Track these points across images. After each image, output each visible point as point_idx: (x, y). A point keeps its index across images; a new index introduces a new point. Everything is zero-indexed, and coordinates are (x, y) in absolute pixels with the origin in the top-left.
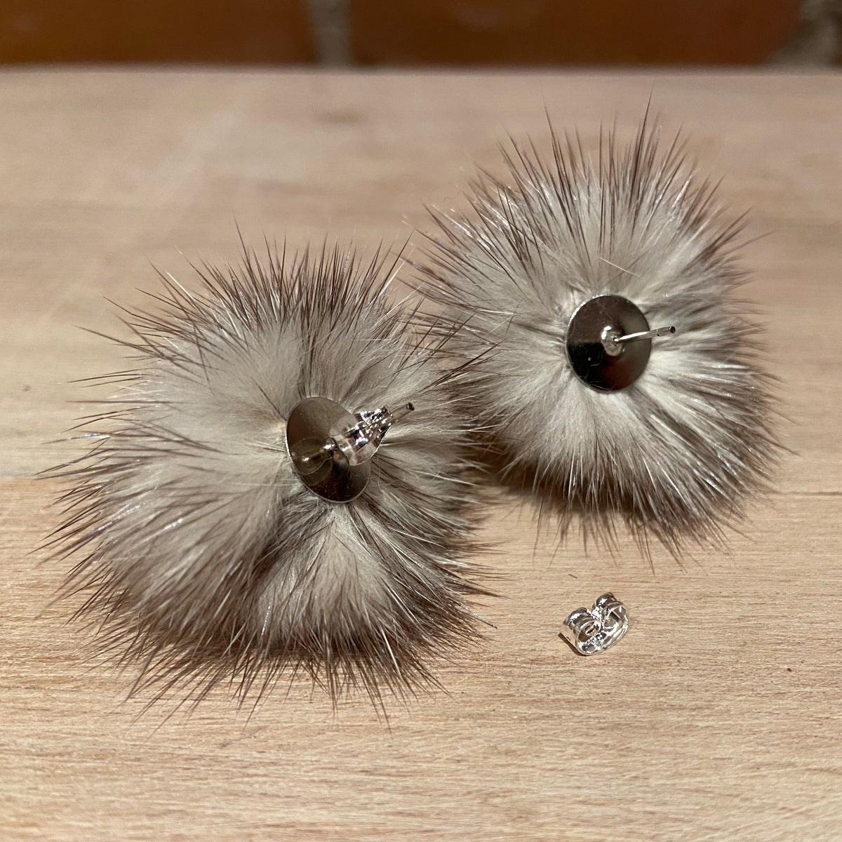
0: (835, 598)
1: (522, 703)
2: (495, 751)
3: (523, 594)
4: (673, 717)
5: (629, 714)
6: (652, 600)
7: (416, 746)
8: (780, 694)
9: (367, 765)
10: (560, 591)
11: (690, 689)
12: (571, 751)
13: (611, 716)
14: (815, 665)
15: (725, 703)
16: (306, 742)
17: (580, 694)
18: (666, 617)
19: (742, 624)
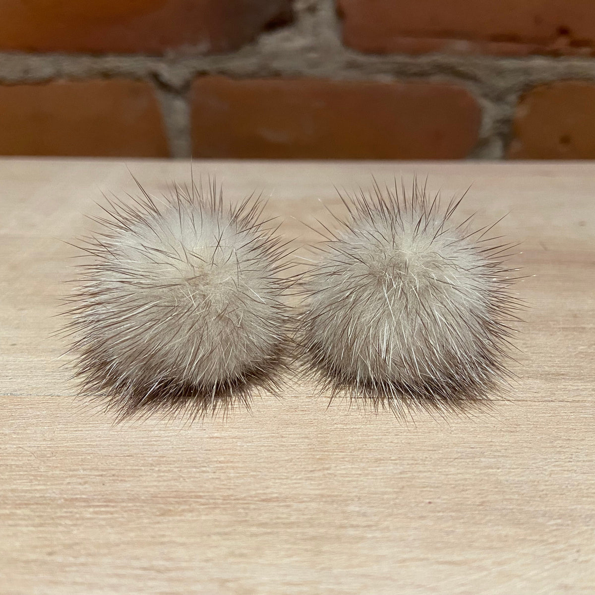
0: (462, 460)
1: (253, 525)
2: (232, 554)
3: (262, 460)
4: (351, 532)
5: (322, 530)
6: (345, 462)
7: (181, 553)
8: (422, 517)
9: (146, 565)
10: (287, 458)
11: (364, 515)
12: (283, 553)
13: (311, 532)
14: (447, 499)
15: (386, 523)
16: (105, 551)
17: (293, 519)
18: (353, 472)
19: (402, 476)
